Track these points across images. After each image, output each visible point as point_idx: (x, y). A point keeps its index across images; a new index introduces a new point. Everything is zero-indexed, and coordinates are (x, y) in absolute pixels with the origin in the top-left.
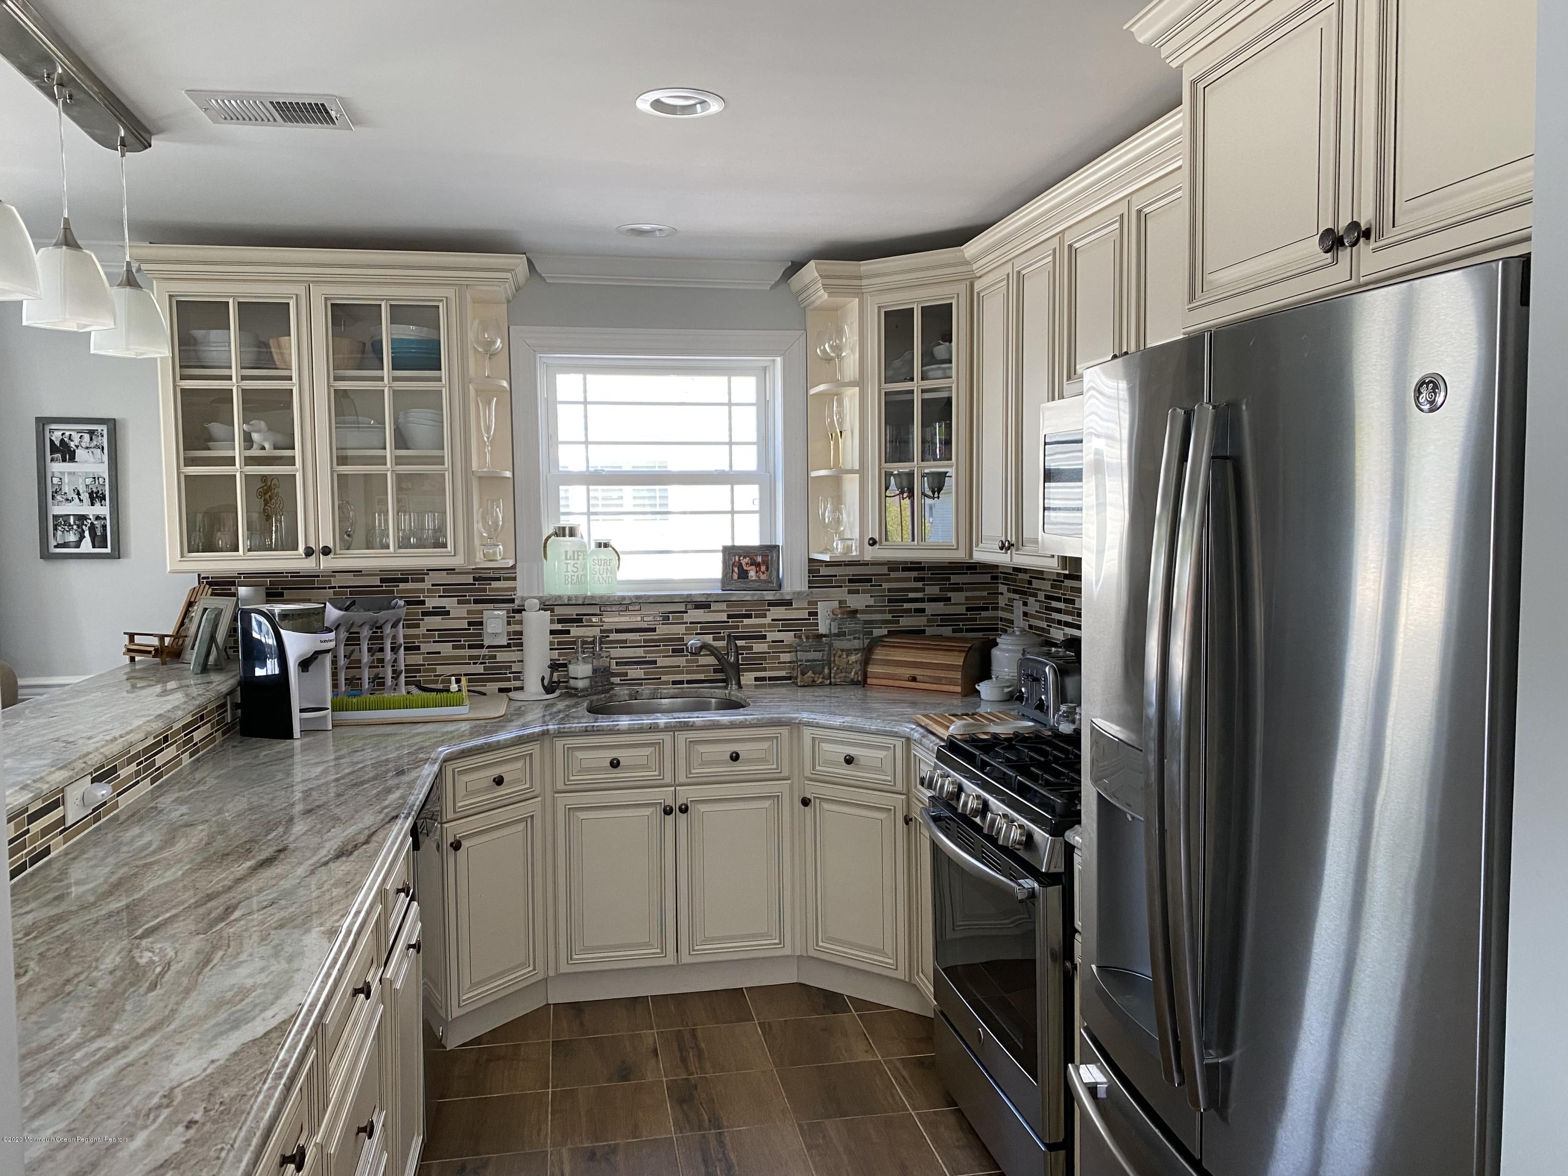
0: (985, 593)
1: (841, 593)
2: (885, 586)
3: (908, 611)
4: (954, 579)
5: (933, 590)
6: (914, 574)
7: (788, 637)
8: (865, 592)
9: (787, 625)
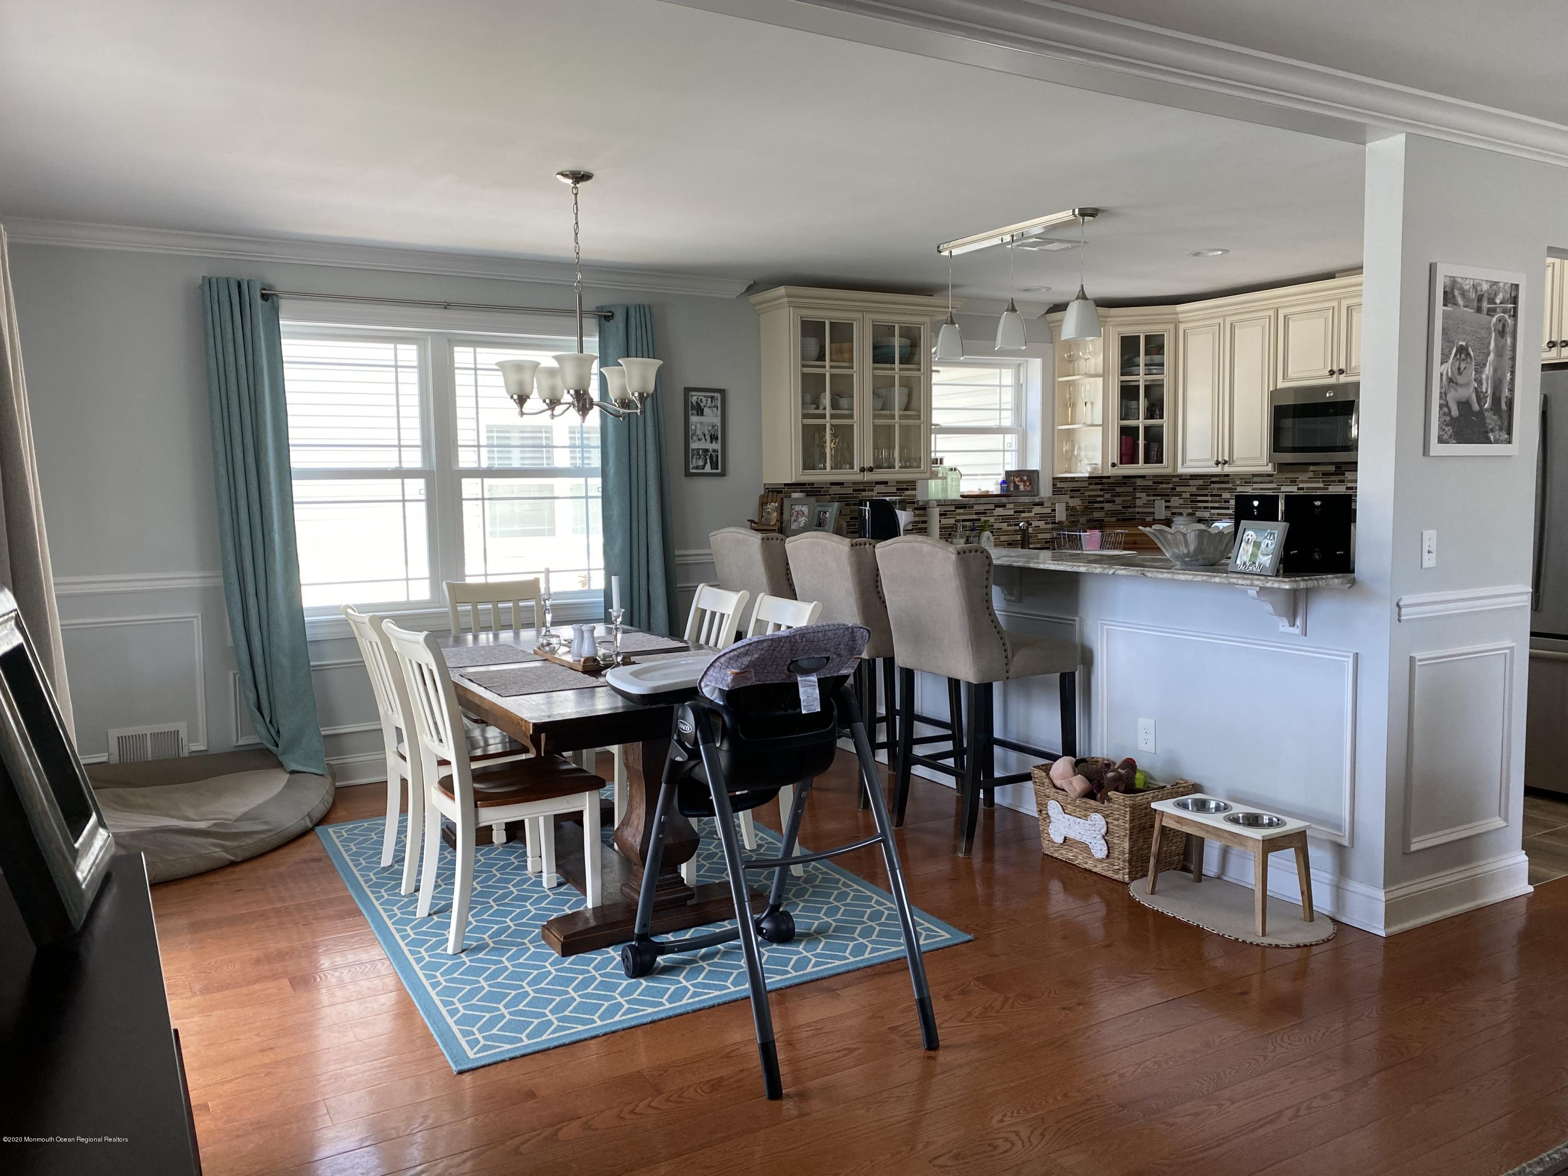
0: (1130, 498)
1: (1066, 498)
2: (1087, 493)
3: (1097, 508)
4: (1118, 489)
5: (1107, 496)
6: (1099, 487)
7: (1042, 524)
8: (1077, 497)
9: (1042, 517)
